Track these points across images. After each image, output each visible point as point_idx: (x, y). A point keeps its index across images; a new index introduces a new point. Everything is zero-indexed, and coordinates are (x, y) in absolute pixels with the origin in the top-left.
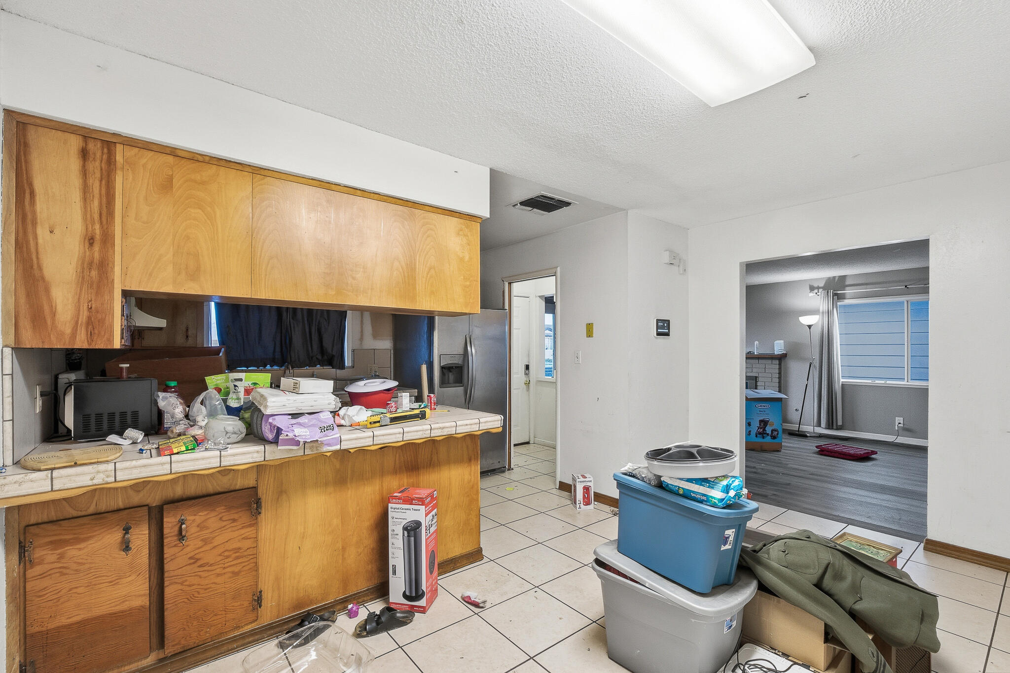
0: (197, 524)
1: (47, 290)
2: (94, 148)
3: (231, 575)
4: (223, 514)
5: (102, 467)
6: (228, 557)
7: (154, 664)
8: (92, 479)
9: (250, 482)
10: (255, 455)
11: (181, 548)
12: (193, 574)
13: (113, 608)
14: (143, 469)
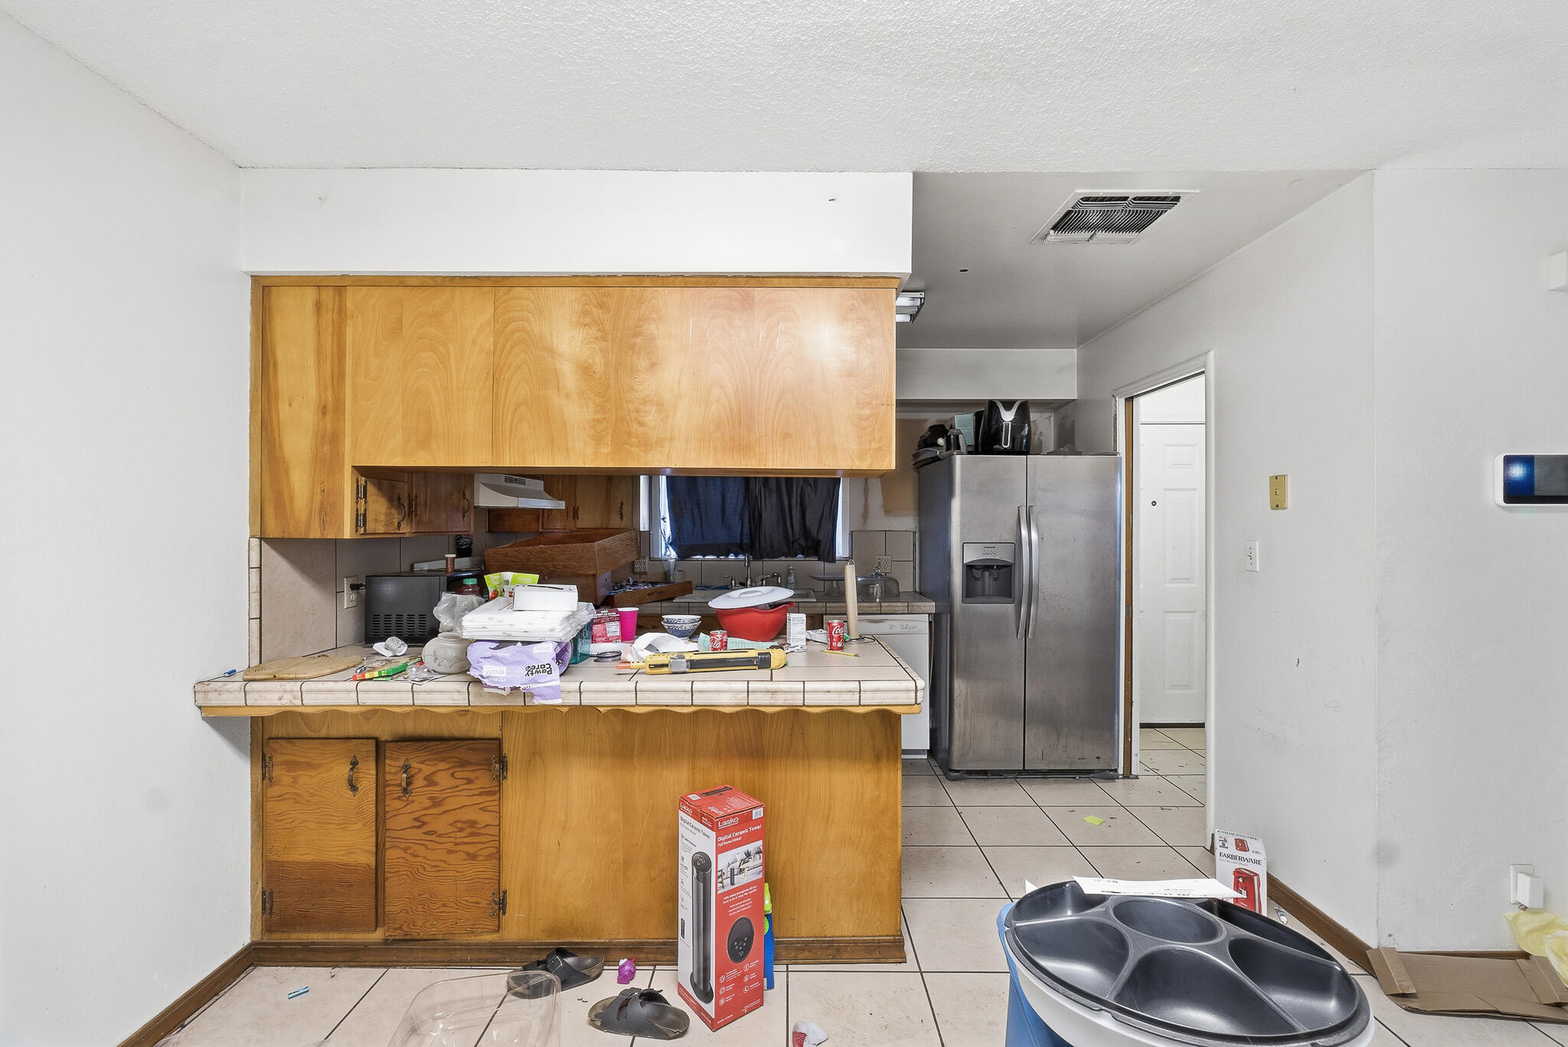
0: (424, 775)
1: (287, 473)
2: (328, 296)
3: (465, 857)
4: (456, 770)
5: (289, 685)
6: (461, 830)
7: (380, 944)
8: (280, 699)
9: (493, 731)
10: (456, 696)
11: (404, 804)
12: (419, 842)
13: (340, 858)
14: (329, 695)
